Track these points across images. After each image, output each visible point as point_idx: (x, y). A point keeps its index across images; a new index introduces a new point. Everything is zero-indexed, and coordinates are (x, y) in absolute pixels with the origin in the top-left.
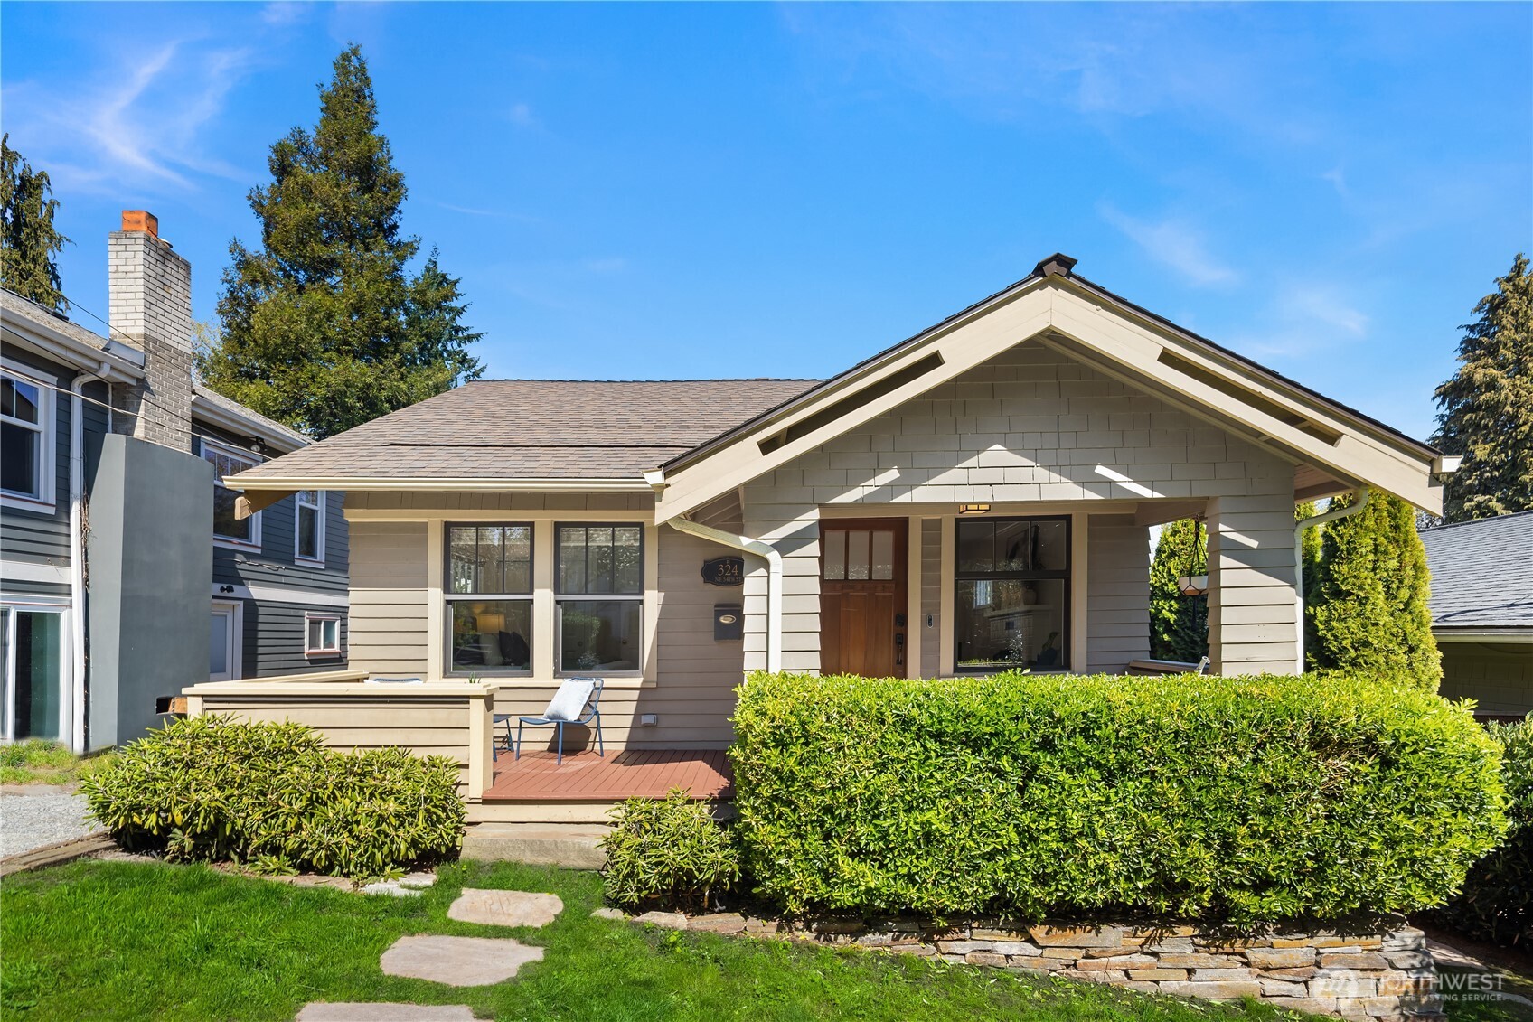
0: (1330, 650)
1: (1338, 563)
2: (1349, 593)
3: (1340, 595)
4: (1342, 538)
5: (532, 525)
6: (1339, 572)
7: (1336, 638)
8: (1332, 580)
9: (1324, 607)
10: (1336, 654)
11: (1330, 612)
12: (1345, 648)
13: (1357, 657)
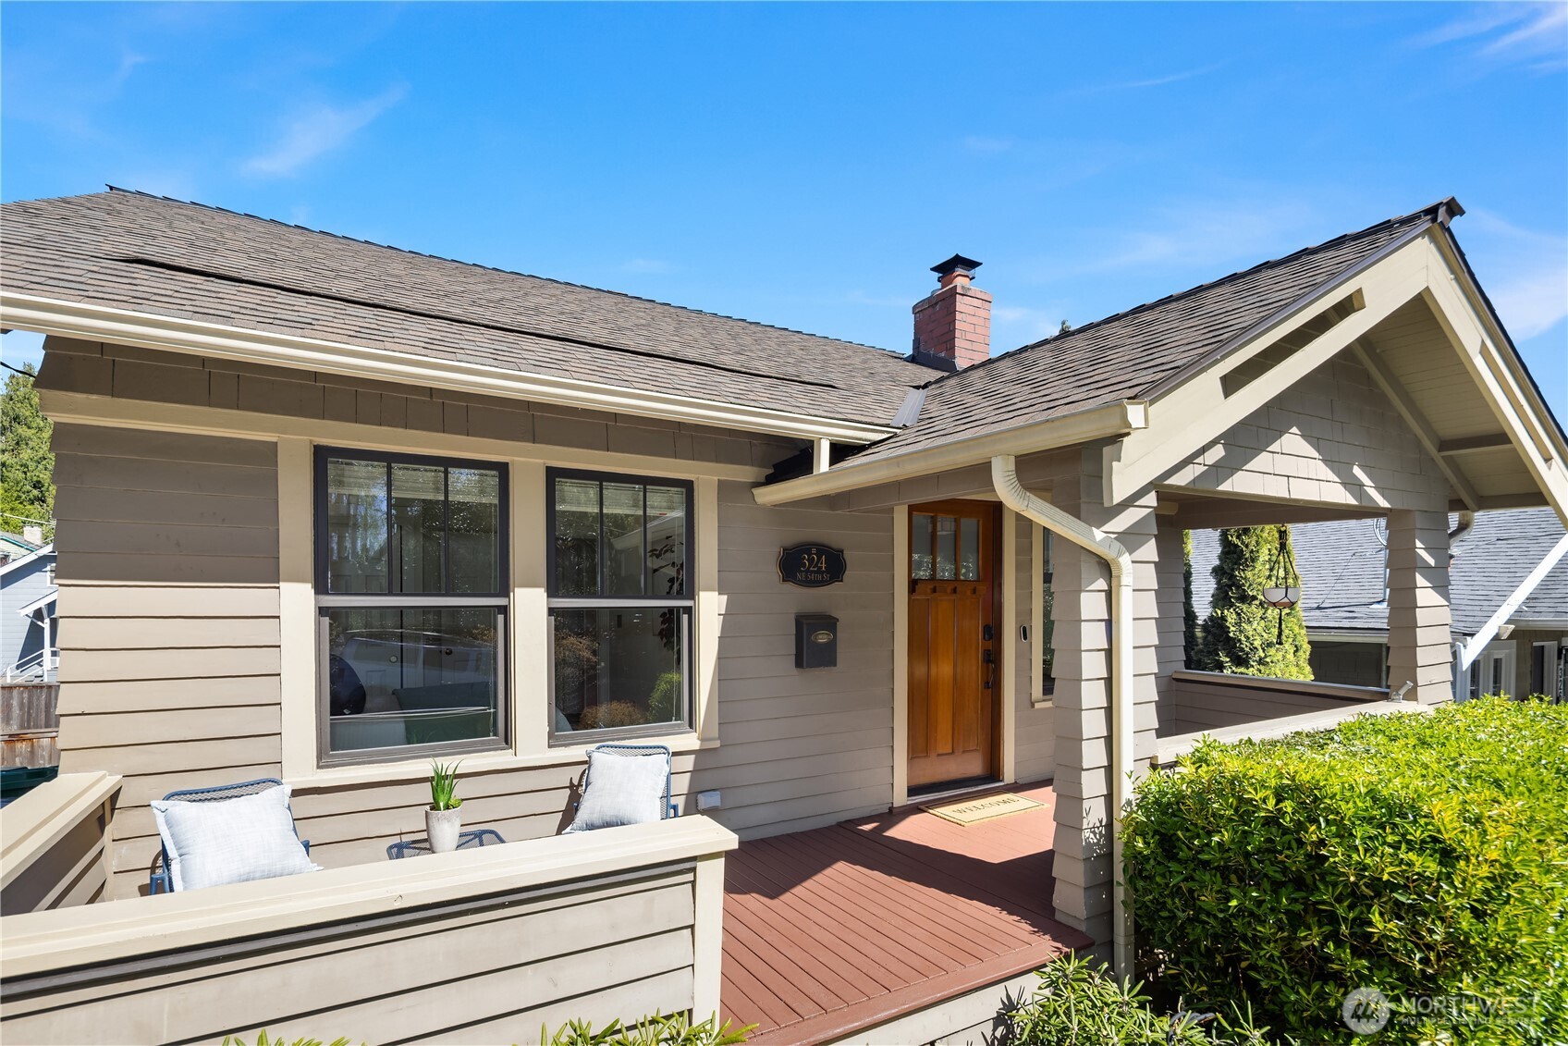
0: (1242, 650)
1: (1243, 570)
2: (1254, 598)
3: (1244, 598)
4: (1247, 546)
5: (502, 469)
6: (1245, 578)
7: (1248, 638)
8: (1239, 587)
9: (1231, 610)
10: (1247, 654)
11: (1238, 614)
12: (1256, 648)
13: (1266, 656)
